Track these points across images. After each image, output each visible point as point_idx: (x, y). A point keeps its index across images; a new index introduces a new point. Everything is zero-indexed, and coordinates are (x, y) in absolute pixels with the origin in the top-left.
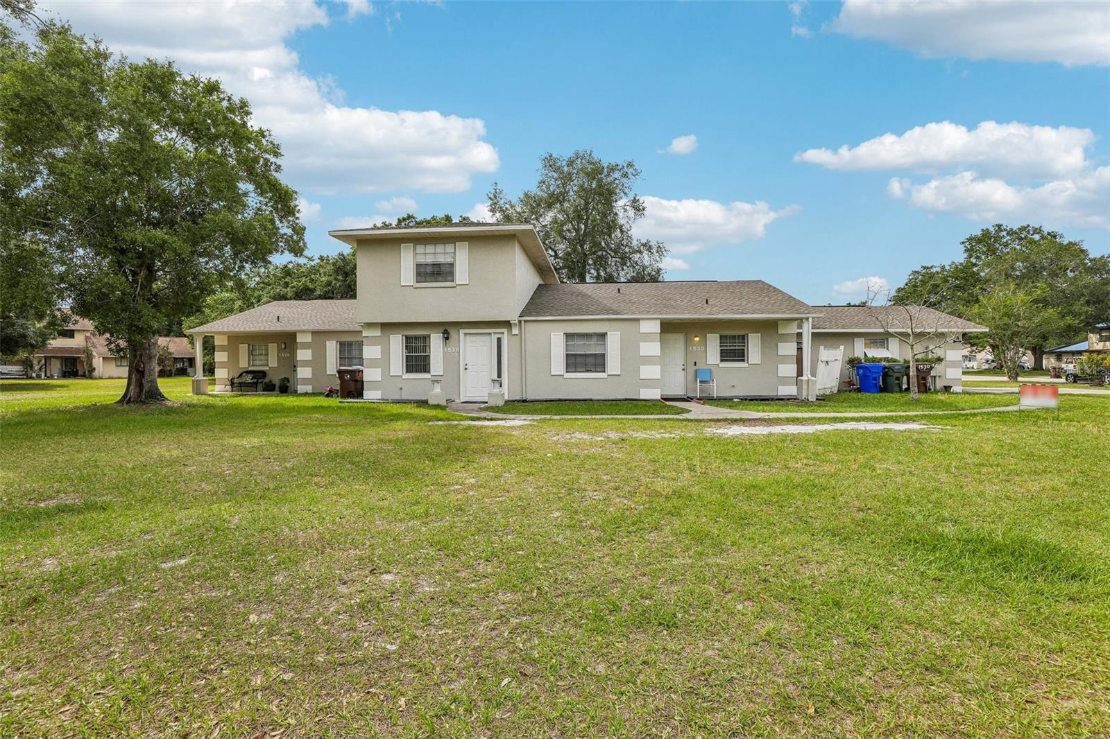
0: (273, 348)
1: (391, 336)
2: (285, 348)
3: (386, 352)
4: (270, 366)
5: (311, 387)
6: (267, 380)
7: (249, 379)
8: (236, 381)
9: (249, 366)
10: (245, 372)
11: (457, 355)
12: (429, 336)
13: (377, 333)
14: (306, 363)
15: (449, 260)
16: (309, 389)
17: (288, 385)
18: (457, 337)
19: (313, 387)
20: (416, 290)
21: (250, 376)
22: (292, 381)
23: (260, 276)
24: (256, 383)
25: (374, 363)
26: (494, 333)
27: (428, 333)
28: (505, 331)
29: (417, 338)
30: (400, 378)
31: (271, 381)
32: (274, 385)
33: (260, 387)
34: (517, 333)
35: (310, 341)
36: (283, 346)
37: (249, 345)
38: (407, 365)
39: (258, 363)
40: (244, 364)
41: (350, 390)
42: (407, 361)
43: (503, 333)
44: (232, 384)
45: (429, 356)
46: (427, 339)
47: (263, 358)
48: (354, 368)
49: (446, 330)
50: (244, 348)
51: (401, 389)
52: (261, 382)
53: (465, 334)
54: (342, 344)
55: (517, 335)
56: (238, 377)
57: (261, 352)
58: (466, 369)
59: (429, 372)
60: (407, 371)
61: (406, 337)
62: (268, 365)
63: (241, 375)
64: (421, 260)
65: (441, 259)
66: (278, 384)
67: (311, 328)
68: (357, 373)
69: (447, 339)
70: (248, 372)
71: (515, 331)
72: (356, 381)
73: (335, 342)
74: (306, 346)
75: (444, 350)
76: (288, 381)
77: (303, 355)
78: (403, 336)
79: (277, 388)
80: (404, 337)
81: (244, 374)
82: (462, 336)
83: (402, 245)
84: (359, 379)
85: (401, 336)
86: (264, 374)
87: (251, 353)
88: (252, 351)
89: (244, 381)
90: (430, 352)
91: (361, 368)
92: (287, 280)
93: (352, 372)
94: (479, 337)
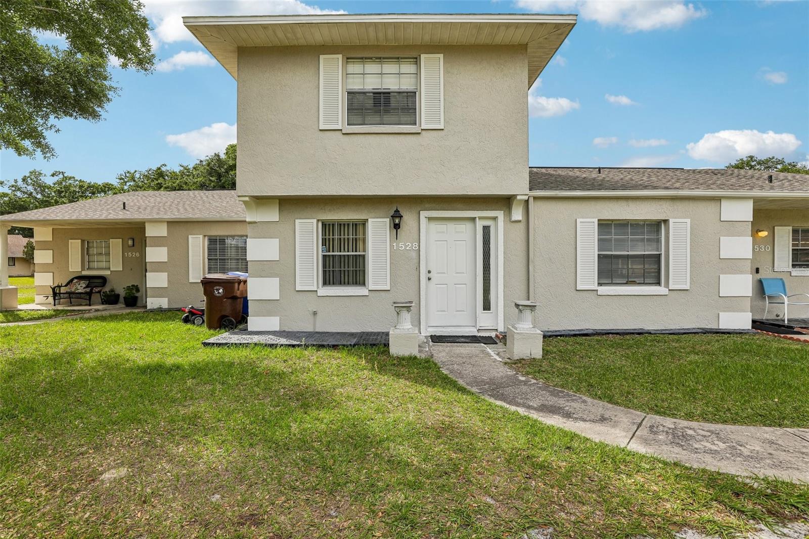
0: (116, 245)
1: (297, 221)
2: (133, 245)
3: (288, 249)
4: (111, 269)
5: (166, 300)
6: (107, 289)
7: (81, 287)
8: (63, 290)
9: (83, 269)
10: (76, 278)
11: (414, 255)
12: (364, 223)
13: (272, 215)
14: (159, 267)
15: (406, 84)
16: (164, 303)
17: (137, 295)
18: (415, 225)
19: (169, 301)
20: (347, 138)
21: (83, 284)
22: (142, 290)
23: (134, 181)
24: (90, 294)
25: (267, 269)
26: (480, 218)
27: (361, 216)
28: (500, 214)
29: (342, 225)
30: (313, 295)
31: (112, 291)
32: (118, 296)
33: (96, 297)
34: (520, 218)
35: (166, 235)
36: (130, 242)
37: (83, 241)
38: (324, 272)
39: (96, 265)
40: (75, 266)
41: (223, 313)
42: (324, 266)
43: (495, 219)
44: (55, 294)
45: (364, 256)
46: (360, 228)
47: (104, 258)
48: (231, 275)
49: (397, 211)
50: (75, 246)
51: (315, 313)
52: (99, 292)
53: (430, 219)
54: (213, 241)
55: (520, 221)
56: (66, 286)
57: (99, 251)
58: (429, 279)
59: (364, 284)
60: (325, 283)
61: (324, 225)
62: (109, 268)
63: (72, 281)
64: (356, 85)
65: (391, 84)
66: (122, 293)
67: (169, 216)
68: (236, 285)
69: (397, 227)
70: (81, 278)
71: (517, 214)
72: (235, 298)
73: (201, 236)
74: (159, 241)
75: (391, 246)
76: (138, 290)
77: (155, 254)
78: (318, 220)
79: (122, 299)
80: (320, 224)
81: (76, 280)
82: (423, 221)
83: (322, 57)
84: (238, 294)
85: (315, 221)
86: (103, 280)
87: (86, 251)
88: (88, 249)
89: (73, 290)
90: (364, 251)
91: (241, 275)
92: (159, 181)
93: (228, 284)
94: (451, 226)
